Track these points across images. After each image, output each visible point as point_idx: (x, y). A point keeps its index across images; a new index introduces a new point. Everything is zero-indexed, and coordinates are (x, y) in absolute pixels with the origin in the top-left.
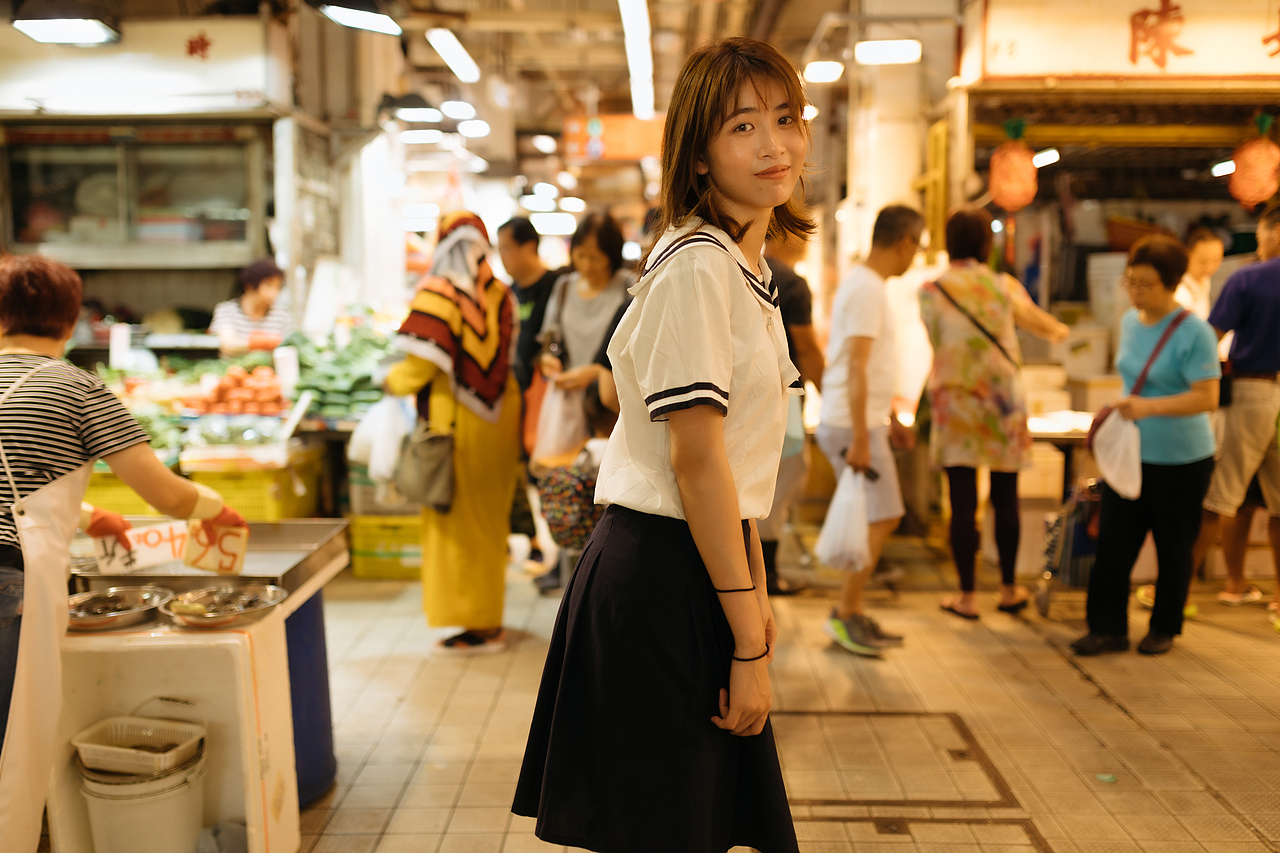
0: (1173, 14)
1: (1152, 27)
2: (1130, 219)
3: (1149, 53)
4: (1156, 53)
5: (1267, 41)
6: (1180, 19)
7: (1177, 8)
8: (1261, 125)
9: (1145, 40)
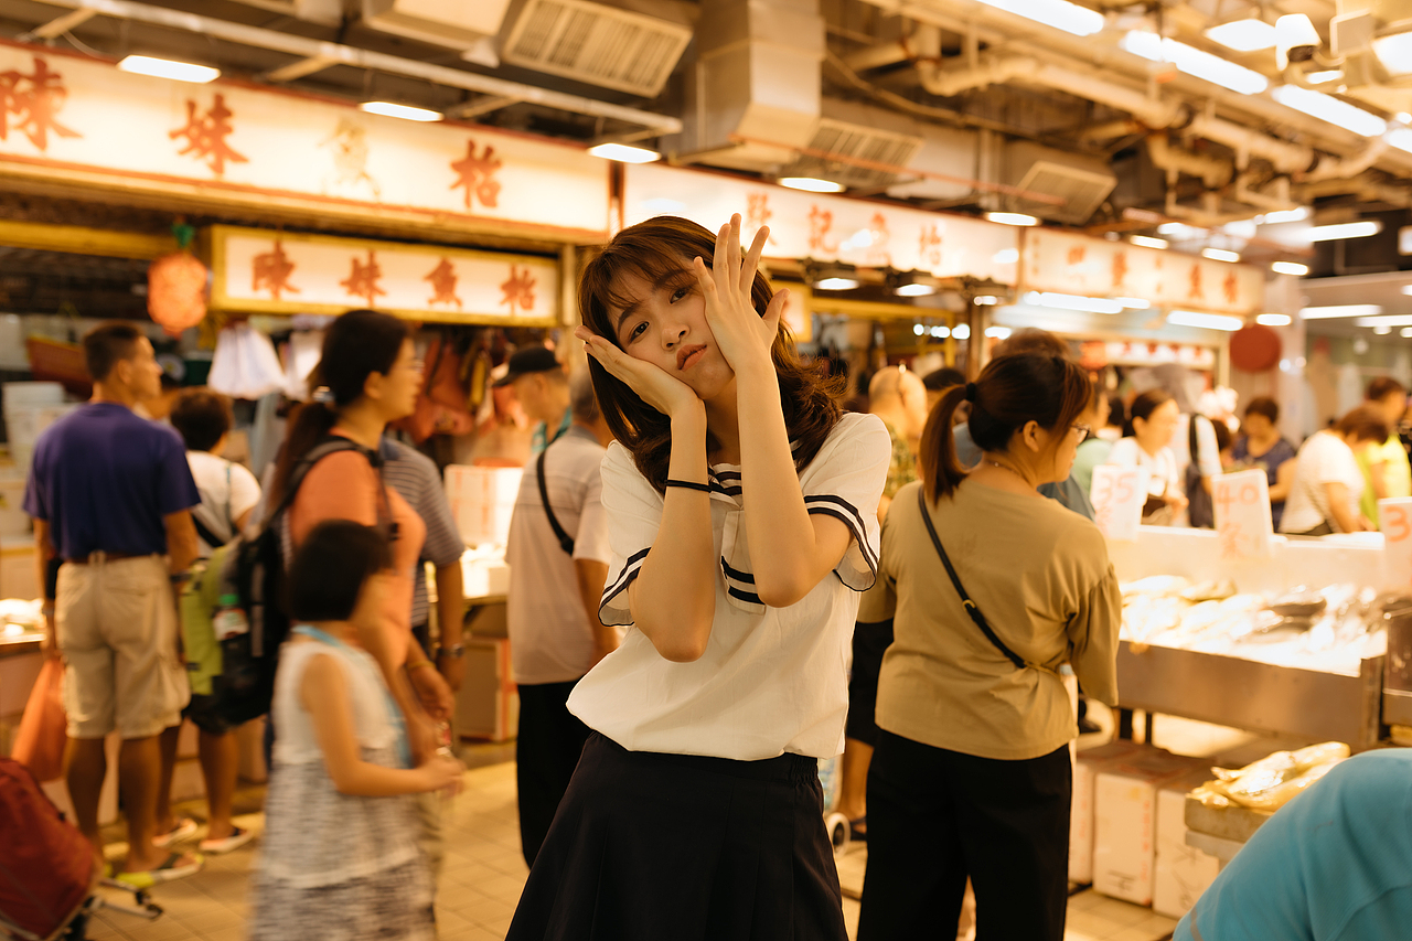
0: (52, 83)
1: (24, 94)
2: (60, 339)
3: (22, 126)
4: (32, 128)
5: (174, 135)
6: (61, 91)
7: (57, 76)
8: (180, 235)
9: (17, 110)
